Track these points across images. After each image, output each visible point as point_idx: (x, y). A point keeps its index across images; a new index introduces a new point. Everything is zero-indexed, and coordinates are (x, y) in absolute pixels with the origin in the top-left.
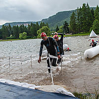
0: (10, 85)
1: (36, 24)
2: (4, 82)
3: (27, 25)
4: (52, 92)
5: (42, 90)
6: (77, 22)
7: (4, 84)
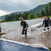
0: (15, 44)
1: (27, 12)
2: (12, 42)
3: (22, 13)
4: (37, 47)
5: (32, 46)
6: (49, 10)
7: (12, 43)
